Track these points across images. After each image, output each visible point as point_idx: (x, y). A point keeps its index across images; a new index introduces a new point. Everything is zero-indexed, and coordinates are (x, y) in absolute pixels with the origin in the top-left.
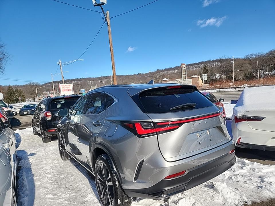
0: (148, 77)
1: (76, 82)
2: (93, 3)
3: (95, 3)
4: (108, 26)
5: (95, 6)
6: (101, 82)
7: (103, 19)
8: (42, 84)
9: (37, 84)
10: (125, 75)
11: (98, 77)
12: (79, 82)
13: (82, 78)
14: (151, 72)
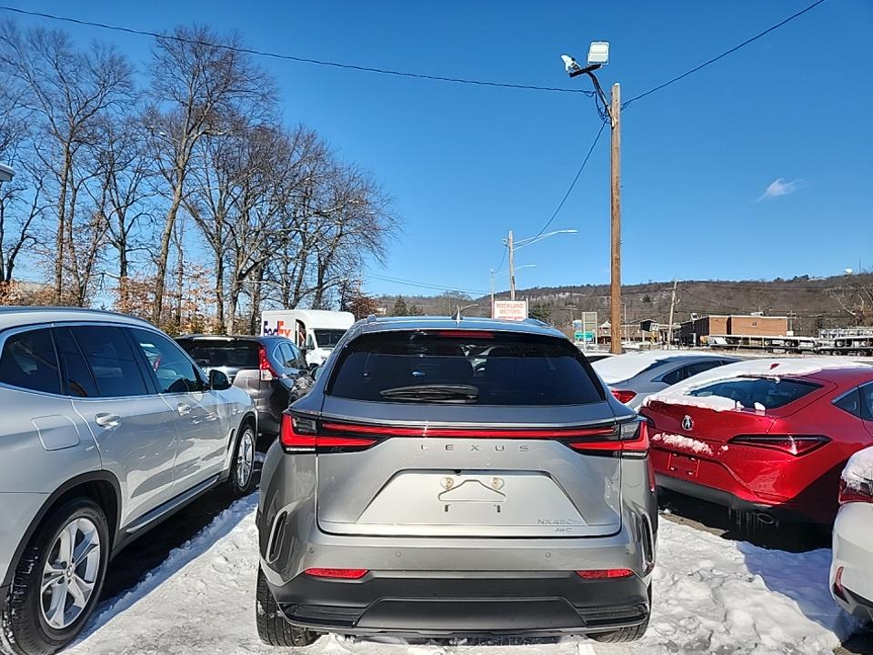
0: (838, 292)
1: (568, 298)
2: (567, 69)
3: (574, 68)
4: (613, 128)
5: (572, 75)
6: (647, 300)
7: (599, 110)
8: (474, 298)
9: (463, 296)
10: (738, 281)
11: (639, 284)
12: (576, 297)
13: (588, 285)
14: (857, 272)
